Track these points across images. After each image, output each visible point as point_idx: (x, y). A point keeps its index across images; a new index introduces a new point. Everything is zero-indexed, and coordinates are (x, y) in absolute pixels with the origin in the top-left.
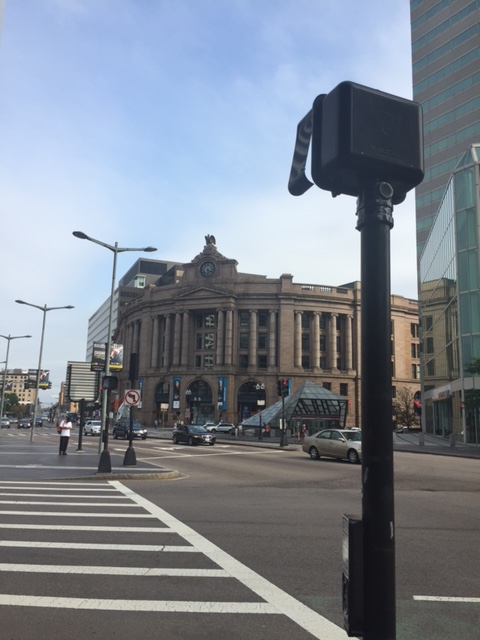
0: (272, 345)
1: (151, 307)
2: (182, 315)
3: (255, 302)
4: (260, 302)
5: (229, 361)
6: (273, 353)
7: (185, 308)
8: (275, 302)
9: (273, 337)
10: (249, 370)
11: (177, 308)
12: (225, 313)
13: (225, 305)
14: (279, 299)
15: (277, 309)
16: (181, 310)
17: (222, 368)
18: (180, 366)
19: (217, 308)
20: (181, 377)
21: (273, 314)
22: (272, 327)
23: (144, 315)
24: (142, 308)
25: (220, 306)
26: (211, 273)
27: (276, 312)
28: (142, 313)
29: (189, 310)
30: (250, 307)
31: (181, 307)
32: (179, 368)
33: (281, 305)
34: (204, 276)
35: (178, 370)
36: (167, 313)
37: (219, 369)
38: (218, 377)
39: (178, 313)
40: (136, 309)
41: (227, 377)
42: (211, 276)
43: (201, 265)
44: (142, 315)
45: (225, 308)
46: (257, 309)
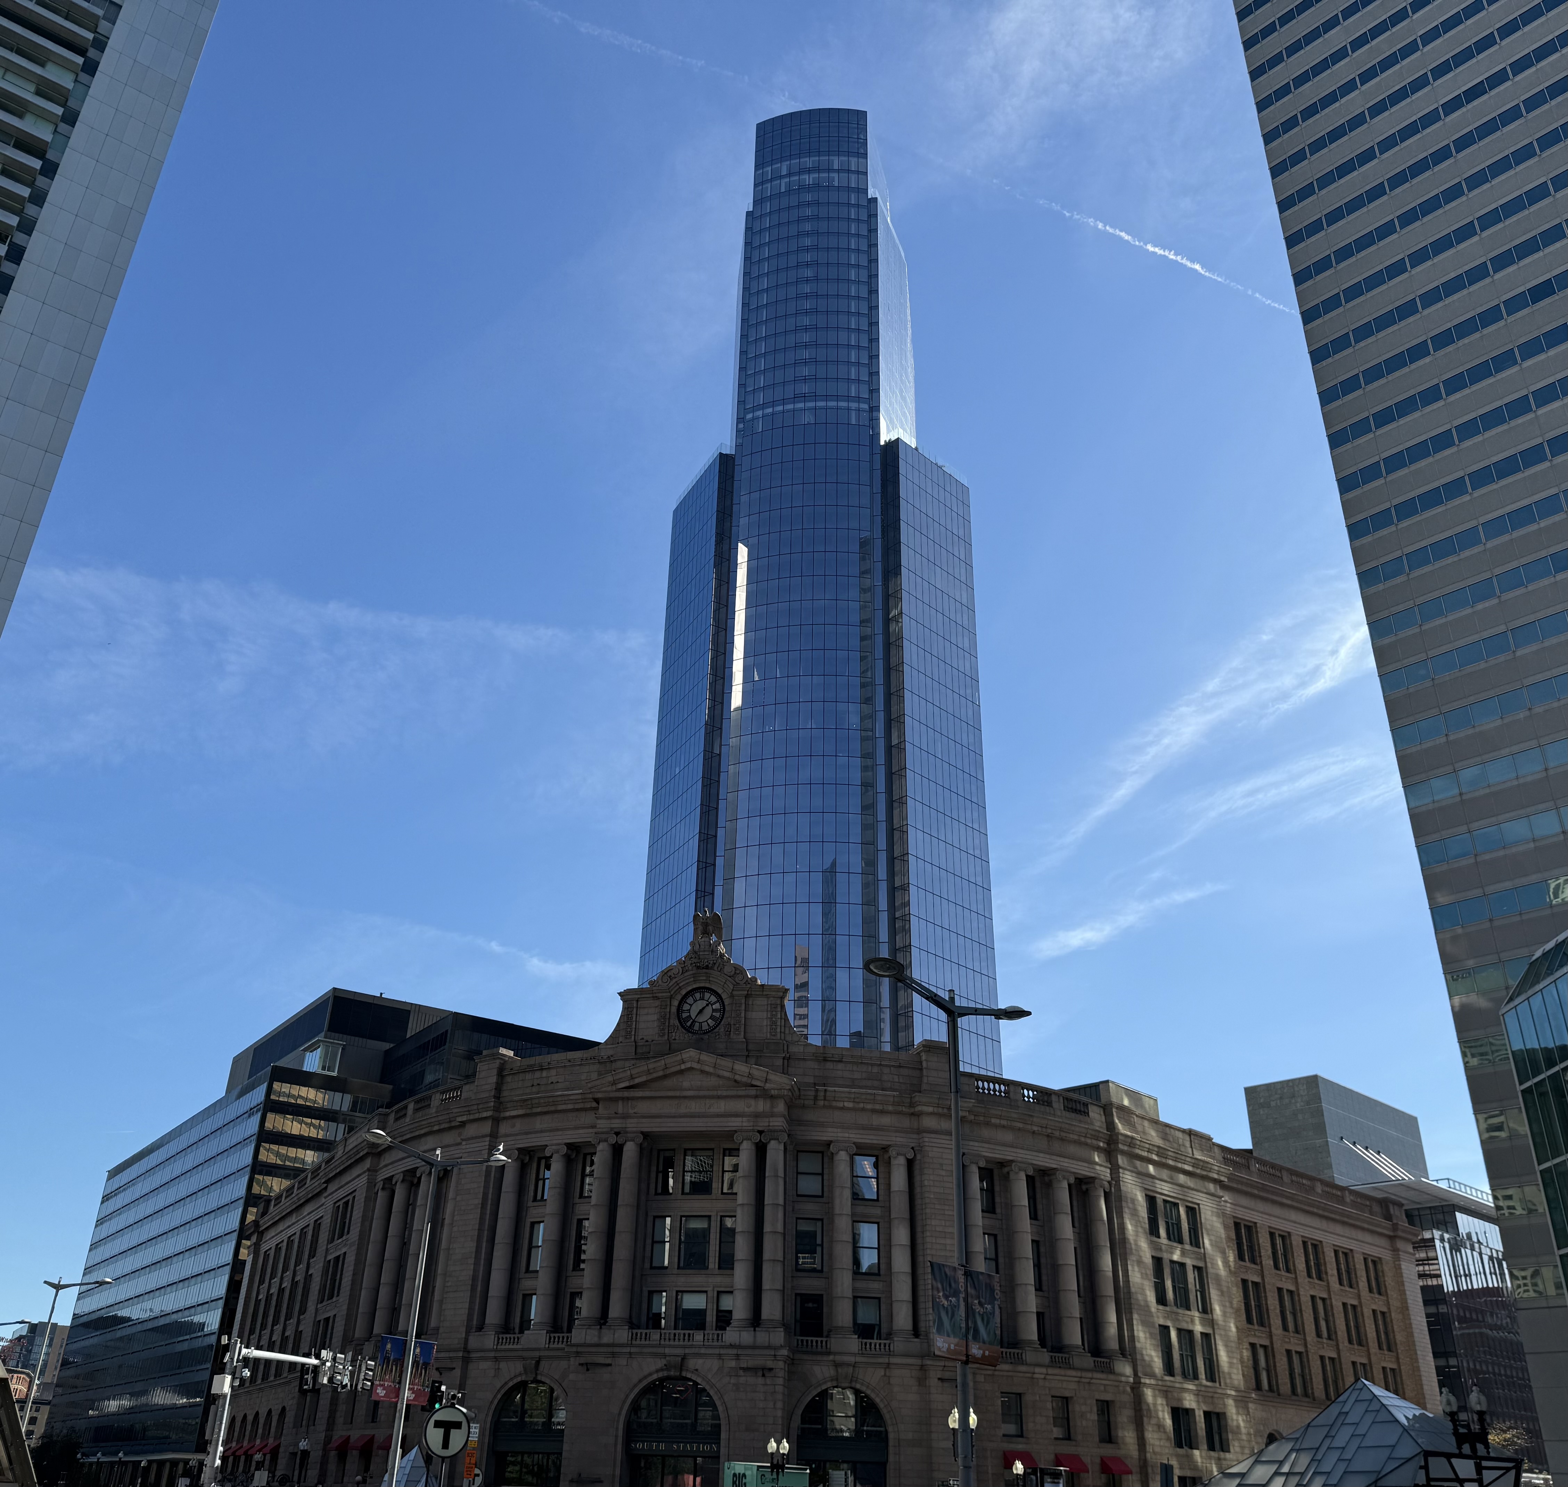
0: (901, 1262)
2: (617, 1151)
3: (849, 1120)
4: (864, 1121)
5: (771, 1308)
6: (902, 1290)
7: (632, 1125)
8: (904, 1124)
9: (901, 1235)
10: (835, 1343)
11: (603, 1124)
12: (761, 1150)
13: (763, 1124)
14: (917, 1116)
15: (913, 1145)
16: (617, 1134)
17: (755, 1337)
18: (604, 1324)
19: (736, 1131)
20: (610, 1365)
21: (902, 1161)
22: (899, 1205)
23: (468, 1146)
24: (463, 1124)
25: (745, 1124)
26: (710, 1021)
27: (910, 1156)
28: (462, 1140)
29: (642, 1133)
30: (832, 1134)
31: (617, 1124)
32: (605, 1331)
33: (925, 1135)
34: (689, 1030)
35: (600, 1337)
36: (560, 1141)
37: (747, 1337)
38: (741, 1368)
39: (606, 1140)
40: (436, 1128)
41: (771, 1369)
42: (711, 1030)
43: (679, 997)
44: (460, 1147)
45: (761, 1132)
46: (854, 1143)
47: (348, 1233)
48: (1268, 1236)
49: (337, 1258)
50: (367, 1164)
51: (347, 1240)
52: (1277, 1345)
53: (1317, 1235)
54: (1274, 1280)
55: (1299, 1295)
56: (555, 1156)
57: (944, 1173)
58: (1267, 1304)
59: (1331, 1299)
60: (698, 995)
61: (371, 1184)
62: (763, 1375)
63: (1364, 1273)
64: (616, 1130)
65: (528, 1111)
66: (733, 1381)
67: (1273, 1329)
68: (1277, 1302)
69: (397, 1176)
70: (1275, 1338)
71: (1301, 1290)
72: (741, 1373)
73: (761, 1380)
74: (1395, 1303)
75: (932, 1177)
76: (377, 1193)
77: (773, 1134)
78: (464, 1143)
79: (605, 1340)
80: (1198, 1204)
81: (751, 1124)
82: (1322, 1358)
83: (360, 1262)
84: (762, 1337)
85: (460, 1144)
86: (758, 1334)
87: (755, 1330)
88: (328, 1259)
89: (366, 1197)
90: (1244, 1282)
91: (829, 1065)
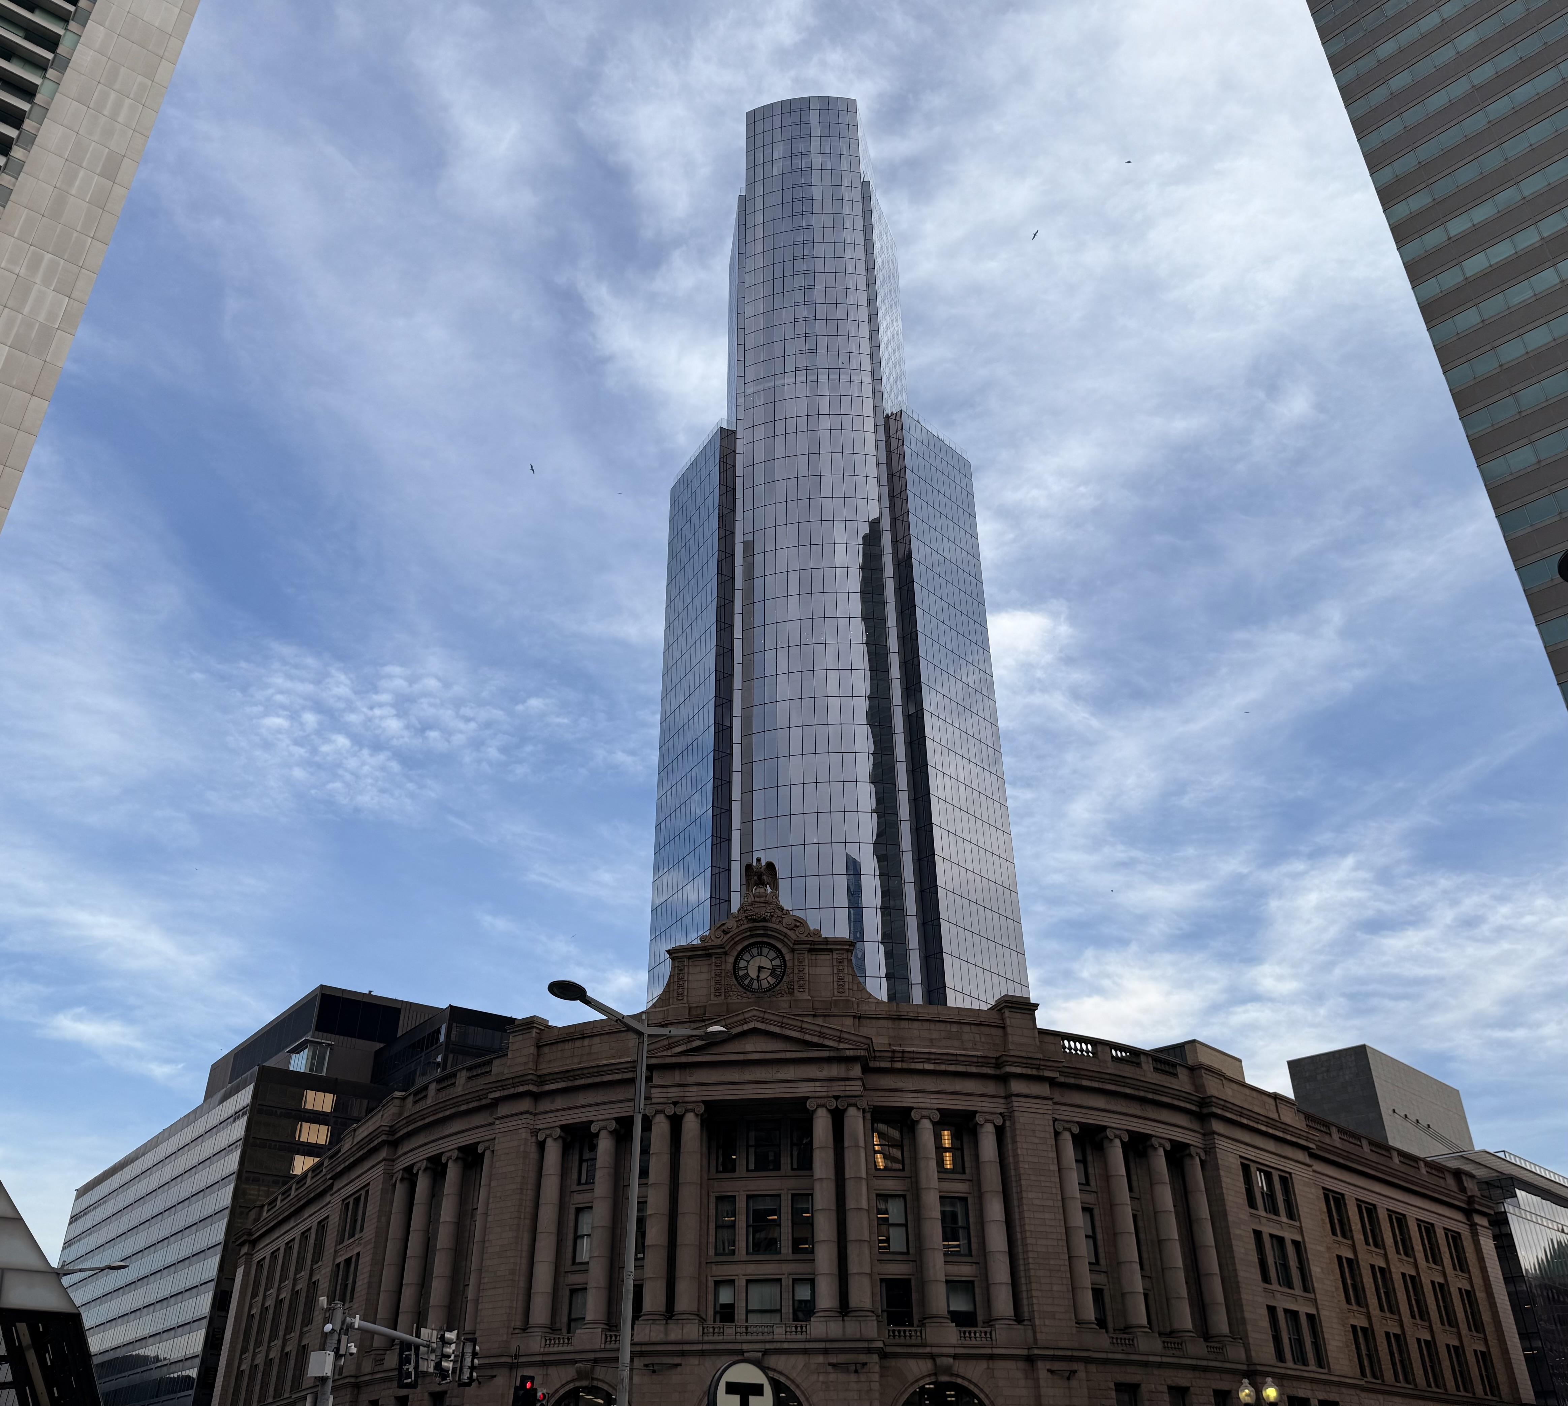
0: (997, 1240)
1: (537, 1097)
2: (676, 1123)
3: (929, 1084)
4: (946, 1085)
6: (1000, 1272)
7: (693, 1094)
8: (991, 1088)
9: (995, 1210)
10: (930, 1333)
11: (657, 1094)
12: (838, 1118)
13: (838, 1088)
14: (1004, 1079)
15: (1002, 1111)
16: (675, 1104)
17: (844, 1327)
18: (670, 1318)
19: (808, 1098)
20: (680, 1365)
21: (989, 1128)
22: (991, 1177)
23: (502, 1126)
24: (496, 1103)
25: (818, 1089)
26: (769, 979)
27: (999, 1121)
28: (496, 1119)
29: (704, 1102)
30: (912, 1100)
31: (674, 1093)
32: (672, 1326)
33: (1014, 1098)
34: (748, 988)
35: (666, 1334)
36: (608, 1116)
37: (835, 1329)
38: (830, 1364)
39: (662, 1112)
40: (464, 1108)
41: (864, 1364)
42: (771, 988)
43: (735, 953)
44: (492, 1127)
45: (837, 1098)
46: (938, 1109)
47: (362, 1230)
48: (1356, 1209)
49: (348, 1261)
50: (383, 1154)
51: (360, 1239)
52: (1376, 1327)
53: (1400, 1208)
54: (1368, 1258)
55: (1390, 1272)
56: (603, 1134)
57: (1037, 1141)
58: (1362, 1282)
59: (1420, 1276)
60: (755, 951)
61: (389, 1175)
62: (856, 1371)
63: (1447, 1250)
64: (674, 1100)
65: (570, 1084)
66: (821, 1378)
67: (1371, 1310)
68: (1372, 1280)
69: (419, 1165)
70: (1374, 1319)
71: (1392, 1266)
72: (830, 1369)
73: (853, 1377)
74: (1478, 1281)
75: (1025, 1146)
76: (395, 1185)
77: (851, 1100)
78: (497, 1122)
79: (673, 1337)
80: (1290, 1174)
81: (825, 1089)
82: (1419, 1340)
83: (378, 1263)
84: (852, 1328)
85: (493, 1124)
86: (847, 1323)
87: (843, 1320)
88: (338, 1261)
89: (382, 1189)
90: (1339, 1258)
91: (905, 1024)
